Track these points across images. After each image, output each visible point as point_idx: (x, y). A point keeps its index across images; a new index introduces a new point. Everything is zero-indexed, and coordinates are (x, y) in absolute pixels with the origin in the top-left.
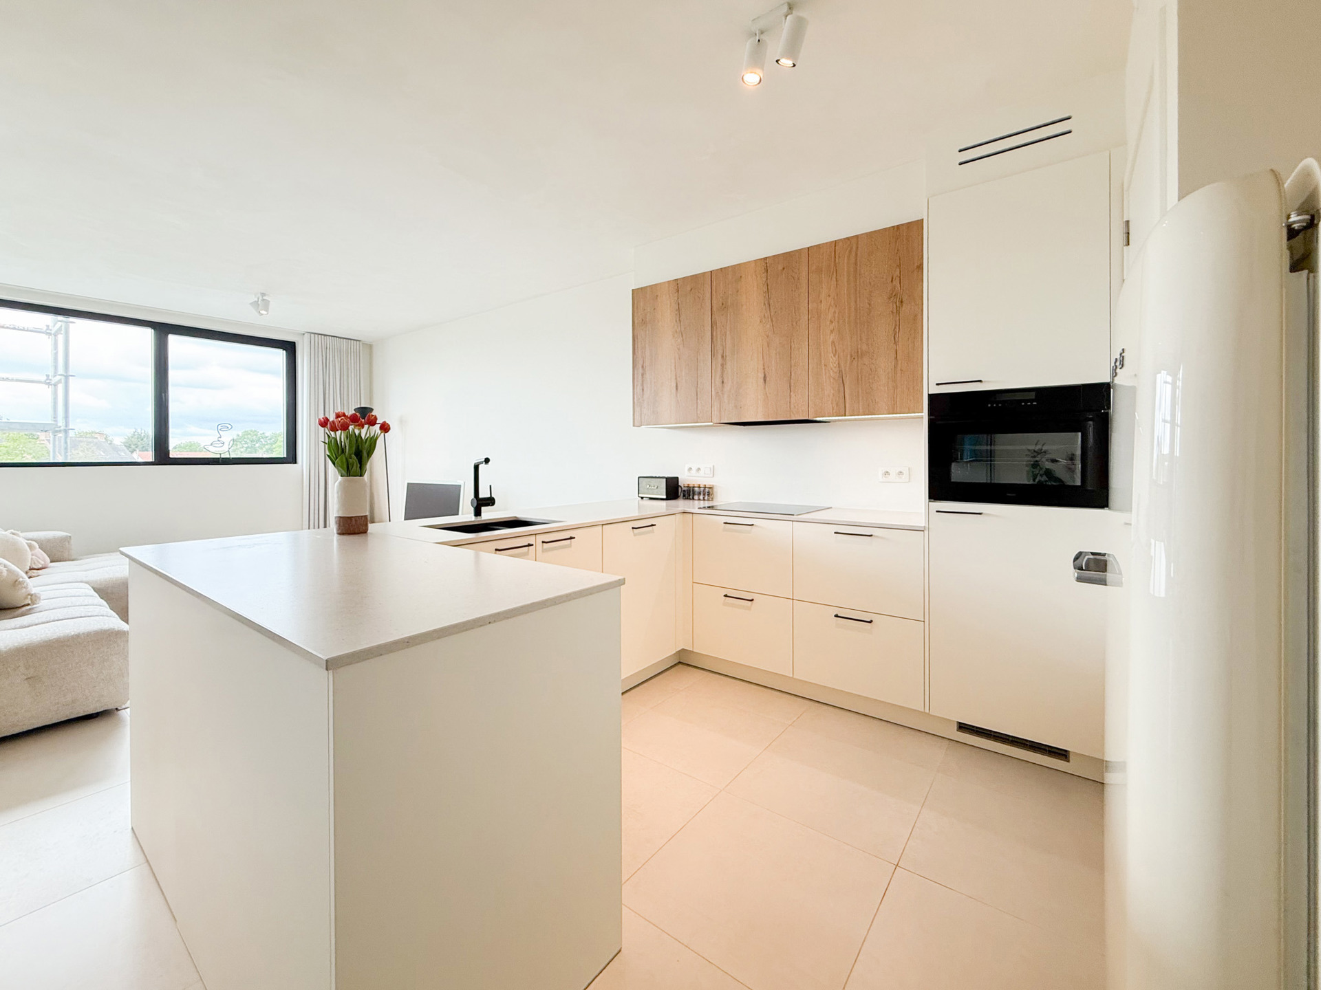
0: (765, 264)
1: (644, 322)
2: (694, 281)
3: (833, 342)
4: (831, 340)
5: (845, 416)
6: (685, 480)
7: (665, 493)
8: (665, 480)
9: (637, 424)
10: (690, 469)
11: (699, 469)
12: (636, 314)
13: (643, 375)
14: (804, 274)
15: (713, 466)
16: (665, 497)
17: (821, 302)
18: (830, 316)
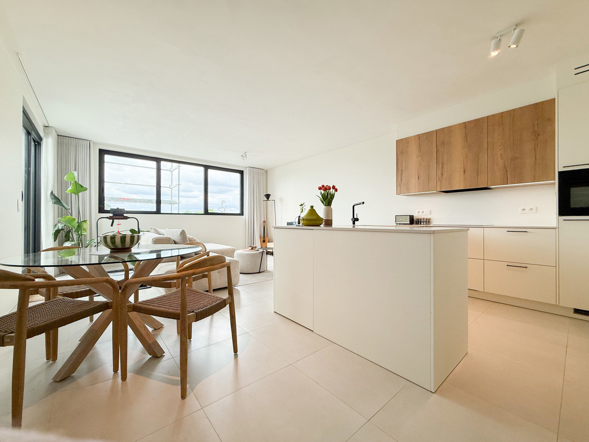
0: (465, 125)
1: (402, 152)
2: (428, 135)
3: (501, 154)
4: (500, 153)
5: (507, 184)
6: (416, 216)
7: (409, 222)
8: (409, 216)
9: (398, 193)
10: (419, 212)
11: (423, 212)
12: (398, 150)
13: (401, 174)
14: (486, 127)
15: (431, 211)
16: (409, 223)
17: (494, 138)
18: (499, 144)
